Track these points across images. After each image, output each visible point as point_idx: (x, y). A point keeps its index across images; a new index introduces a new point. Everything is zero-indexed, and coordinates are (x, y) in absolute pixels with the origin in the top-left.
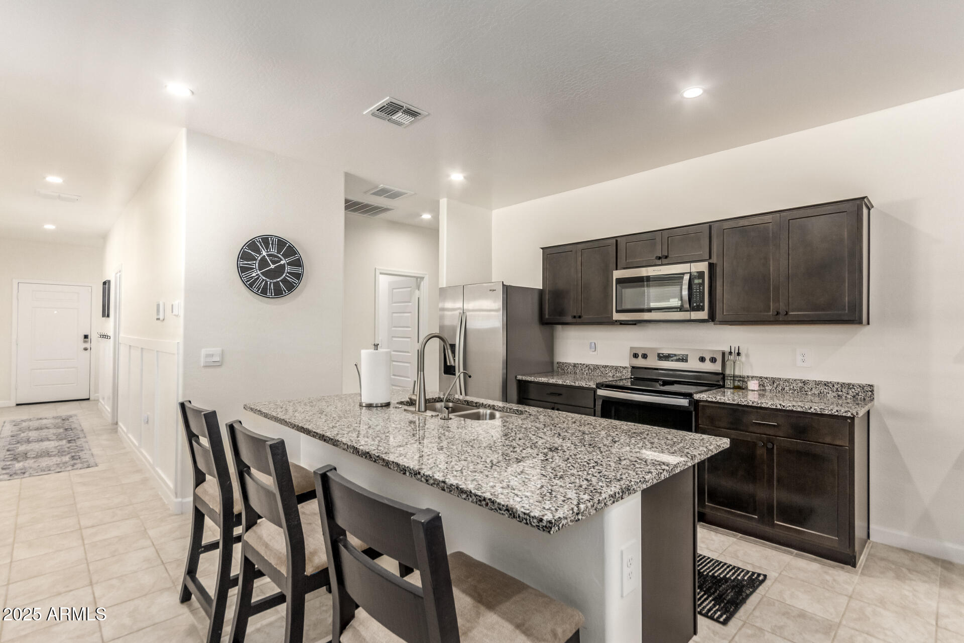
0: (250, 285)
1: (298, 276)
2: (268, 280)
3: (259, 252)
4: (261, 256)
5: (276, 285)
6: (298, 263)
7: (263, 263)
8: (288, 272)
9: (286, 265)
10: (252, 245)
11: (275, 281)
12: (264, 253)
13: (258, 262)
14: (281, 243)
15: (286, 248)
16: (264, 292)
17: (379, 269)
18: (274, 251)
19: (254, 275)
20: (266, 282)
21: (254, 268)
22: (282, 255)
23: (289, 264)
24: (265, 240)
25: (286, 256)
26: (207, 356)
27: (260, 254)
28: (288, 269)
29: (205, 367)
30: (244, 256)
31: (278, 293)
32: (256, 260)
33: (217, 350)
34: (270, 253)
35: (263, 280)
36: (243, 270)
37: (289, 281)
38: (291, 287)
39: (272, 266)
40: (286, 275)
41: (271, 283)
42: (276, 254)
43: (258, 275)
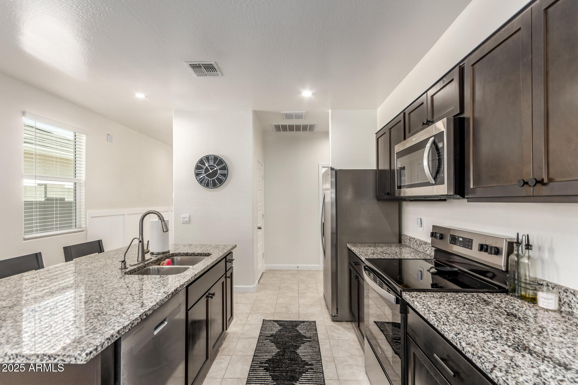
0: (201, 182)
1: (225, 175)
2: (209, 179)
3: (204, 165)
4: (206, 167)
5: (213, 181)
6: (225, 168)
7: (207, 170)
8: (219, 174)
9: (218, 170)
10: (201, 162)
11: (213, 179)
12: (207, 165)
13: (204, 170)
14: (216, 158)
15: (218, 161)
16: (207, 185)
17: (321, 165)
18: (212, 163)
19: (202, 176)
20: (208, 180)
21: (202, 173)
22: (216, 165)
23: (219, 169)
24: (207, 158)
25: (218, 165)
26: (183, 218)
27: (205, 166)
28: (219, 172)
29: (183, 223)
30: (198, 168)
31: (215, 185)
32: (203, 169)
33: (187, 215)
34: (210, 164)
35: (207, 179)
36: (197, 175)
37: (220, 179)
38: (221, 182)
39: (211, 171)
40: (218, 176)
41: (211, 180)
42: (213, 164)
43: (204, 176)
